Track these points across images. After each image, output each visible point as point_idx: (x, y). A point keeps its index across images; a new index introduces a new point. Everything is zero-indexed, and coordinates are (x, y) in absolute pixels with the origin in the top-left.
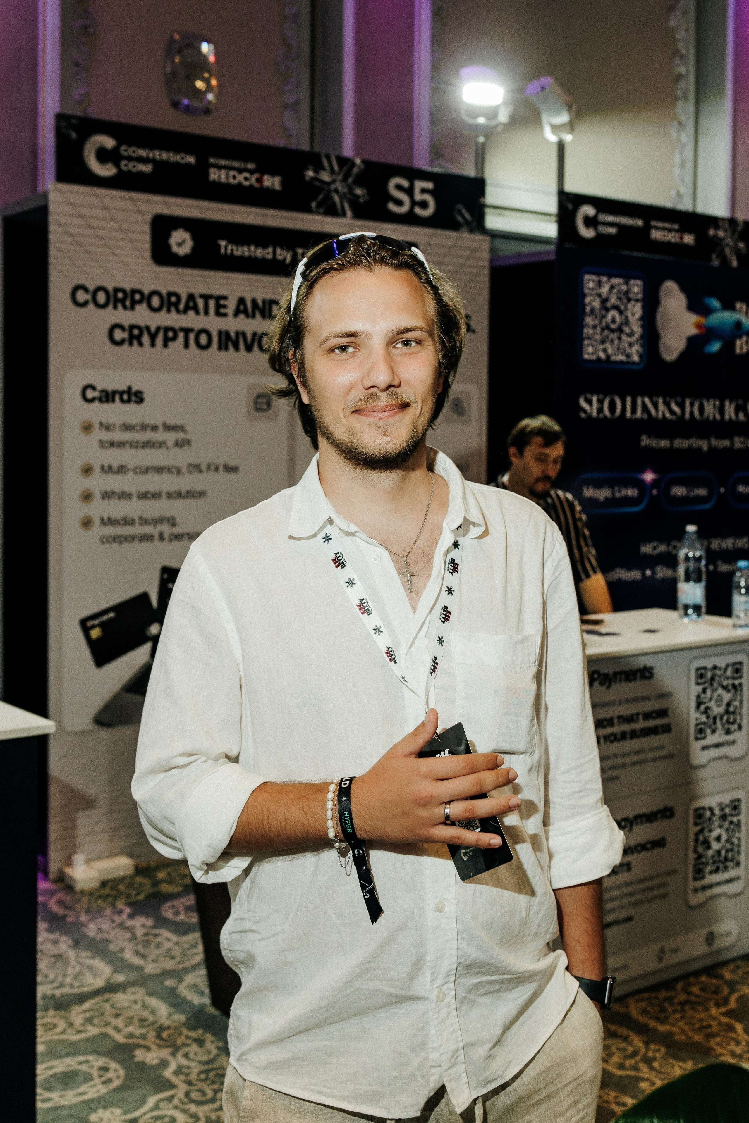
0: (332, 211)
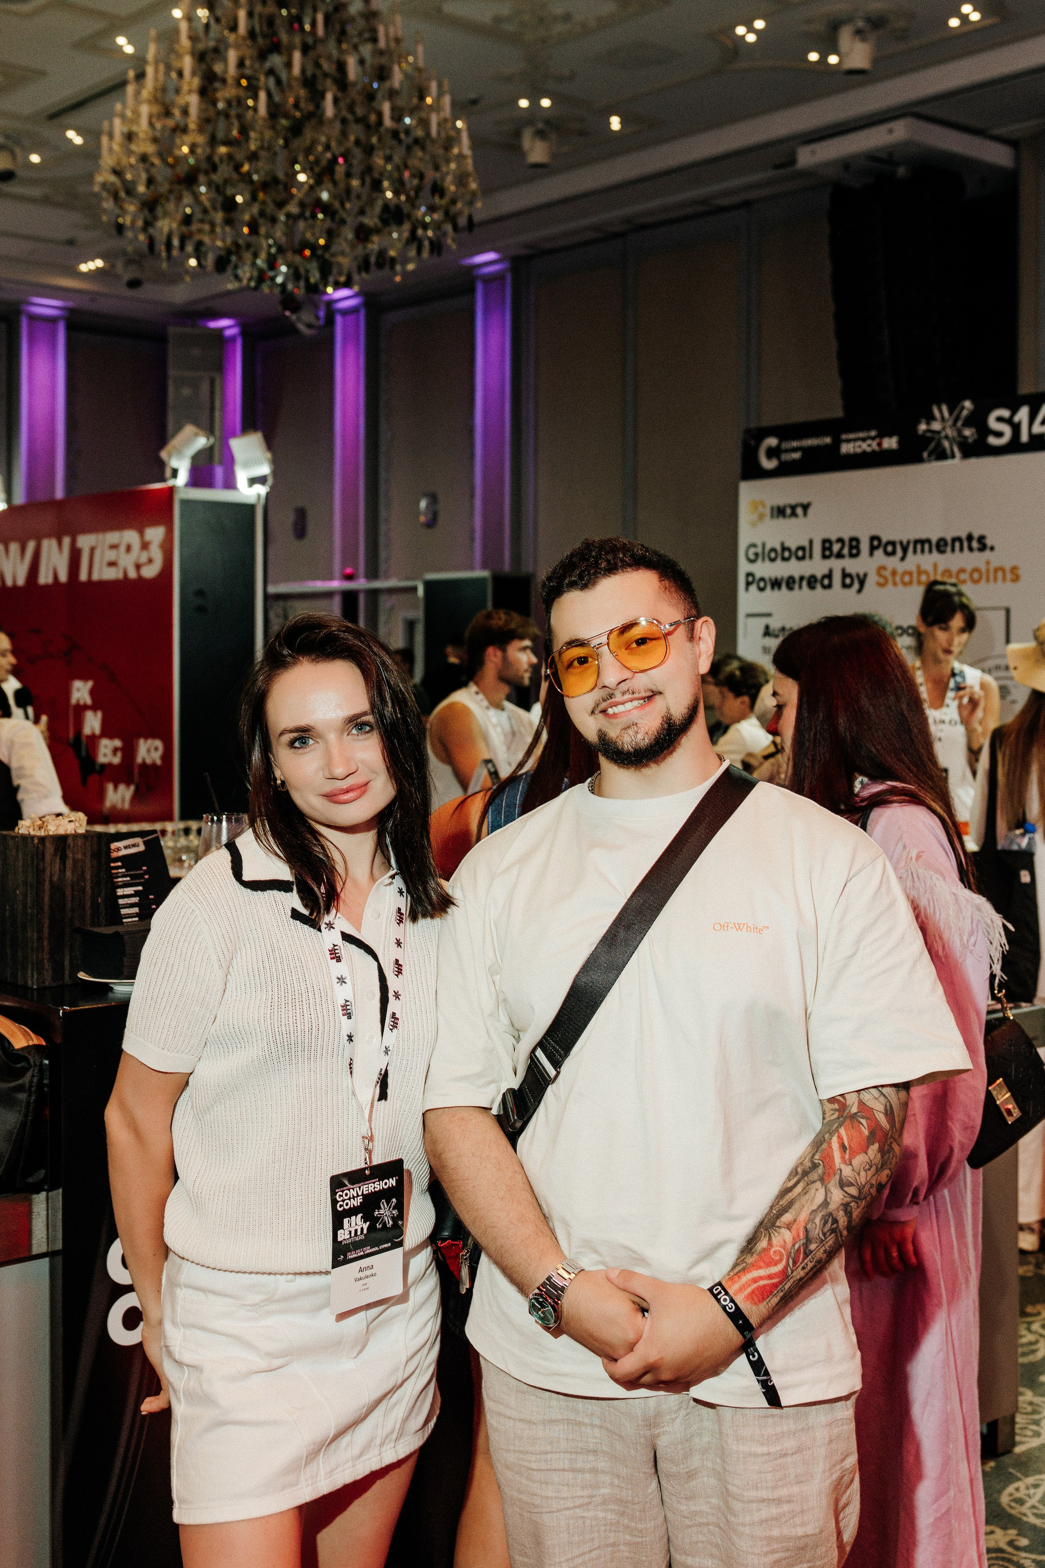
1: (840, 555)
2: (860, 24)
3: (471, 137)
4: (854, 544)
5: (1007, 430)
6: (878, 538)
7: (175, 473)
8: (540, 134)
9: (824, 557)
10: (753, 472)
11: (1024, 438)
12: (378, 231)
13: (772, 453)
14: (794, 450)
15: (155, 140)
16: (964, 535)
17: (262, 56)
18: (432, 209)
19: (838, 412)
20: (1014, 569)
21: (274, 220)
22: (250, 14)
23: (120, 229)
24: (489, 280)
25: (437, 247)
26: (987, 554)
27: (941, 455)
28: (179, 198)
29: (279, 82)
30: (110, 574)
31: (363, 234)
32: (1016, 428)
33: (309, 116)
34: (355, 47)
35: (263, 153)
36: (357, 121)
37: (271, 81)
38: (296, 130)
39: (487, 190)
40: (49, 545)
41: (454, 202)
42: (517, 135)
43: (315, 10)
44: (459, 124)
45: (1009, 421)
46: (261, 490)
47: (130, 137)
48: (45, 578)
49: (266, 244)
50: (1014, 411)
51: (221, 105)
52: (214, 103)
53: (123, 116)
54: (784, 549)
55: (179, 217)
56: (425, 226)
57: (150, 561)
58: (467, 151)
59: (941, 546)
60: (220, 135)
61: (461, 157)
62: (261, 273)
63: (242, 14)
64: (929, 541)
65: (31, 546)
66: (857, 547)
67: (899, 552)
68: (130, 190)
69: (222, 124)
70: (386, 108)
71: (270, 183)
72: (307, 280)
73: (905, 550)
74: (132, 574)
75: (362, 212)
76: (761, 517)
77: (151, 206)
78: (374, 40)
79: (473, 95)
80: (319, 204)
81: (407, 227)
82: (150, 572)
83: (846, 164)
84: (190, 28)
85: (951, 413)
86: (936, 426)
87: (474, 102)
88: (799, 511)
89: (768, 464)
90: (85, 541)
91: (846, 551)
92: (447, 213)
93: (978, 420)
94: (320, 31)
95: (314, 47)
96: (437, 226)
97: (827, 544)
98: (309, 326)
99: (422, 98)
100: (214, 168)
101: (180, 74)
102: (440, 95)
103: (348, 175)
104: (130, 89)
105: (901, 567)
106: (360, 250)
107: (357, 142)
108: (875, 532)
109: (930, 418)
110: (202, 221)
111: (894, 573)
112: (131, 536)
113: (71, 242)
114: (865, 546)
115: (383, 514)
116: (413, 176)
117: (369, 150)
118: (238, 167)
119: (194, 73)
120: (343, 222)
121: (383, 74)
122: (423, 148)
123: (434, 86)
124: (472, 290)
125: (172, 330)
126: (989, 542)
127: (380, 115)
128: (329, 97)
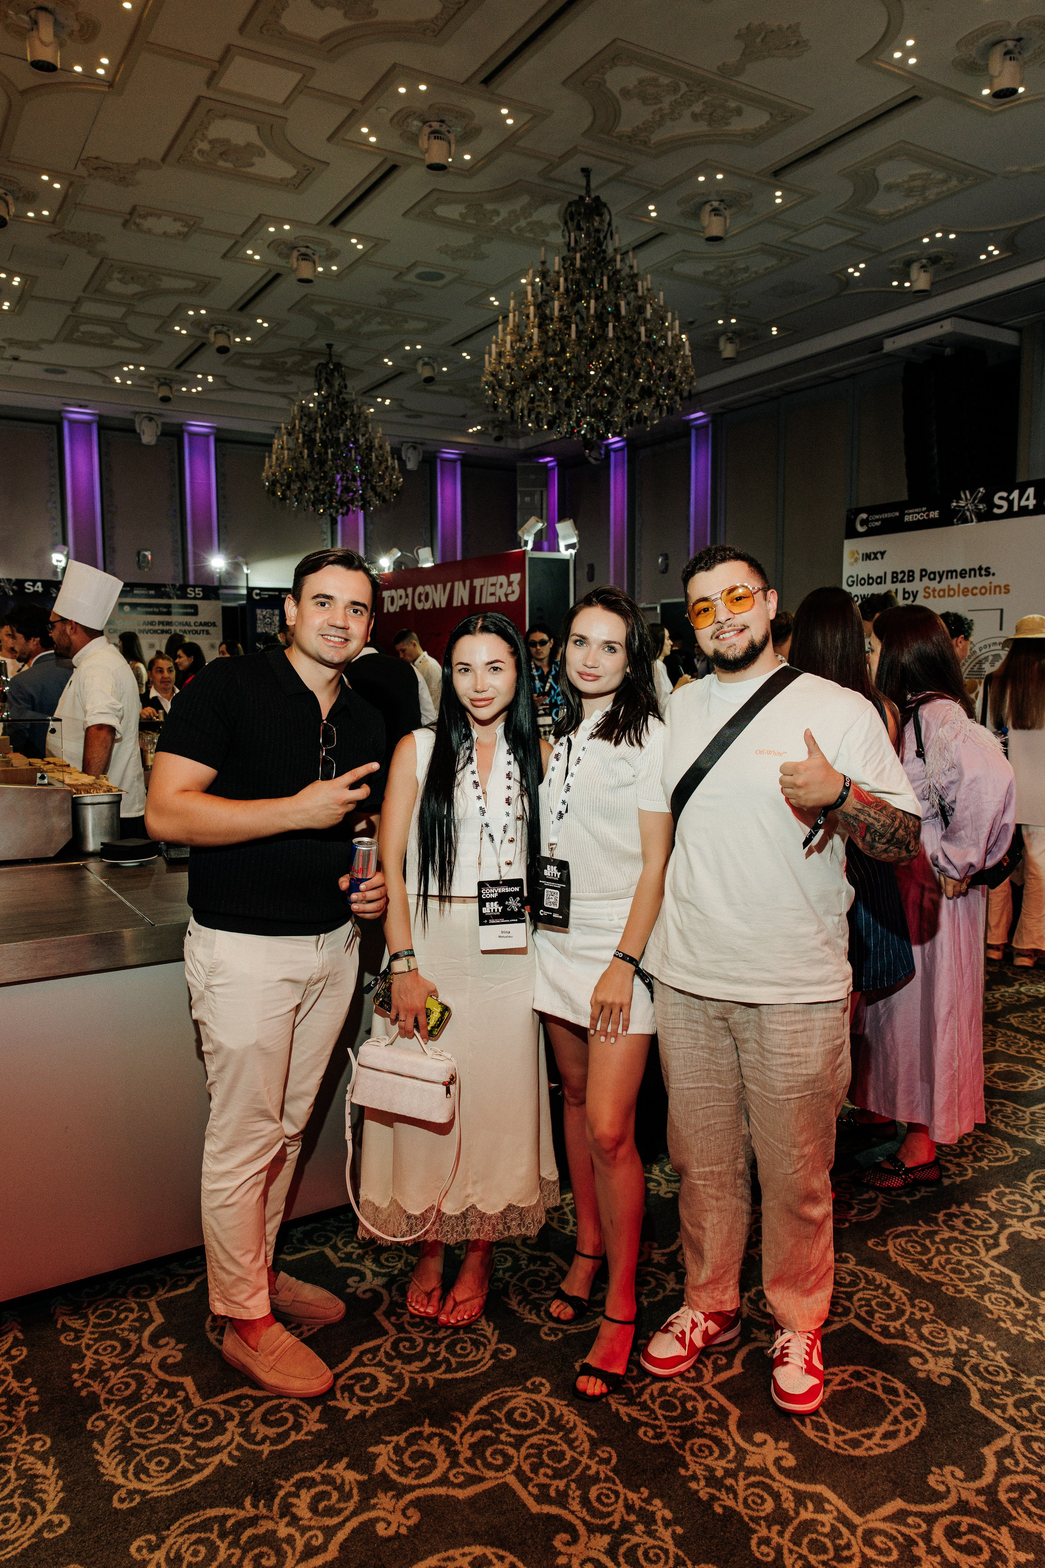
0: (170, 598)
1: (902, 581)
2: (924, 261)
3: (690, 344)
4: (911, 574)
5: (1005, 504)
6: (925, 570)
7: (526, 543)
8: (730, 340)
9: (893, 582)
10: (852, 533)
11: (1016, 508)
12: (637, 402)
13: (863, 523)
14: (877, 520)
15: (514, 356)
16: (977, 567)
17: (573, 303)
18: (668, 388)
19: (905, 497)
20: (1006, 586)
21: (579, 398)
22: (566, 280)
23: (496, 407)
24: (698, 428)
25: (671, 410)
26: (991, 577)
27: (965, 520)
28: (527, 388)
29: (582, 318)
30: (492, 600)
31: (629, 404)
32: (1011, 503)
33: (601, 336)
34: (625, 295)
35: (574, 360)
36: (626, 338)
37: (578, 317)
38: (593, 345)
39: (699, 375)
40: (458, 585)
41: (681, 383)
42: (716, 341)
43: (602, 275)
44: (683, 336)
45: (1006, 499)
46: (573, 551)
47: (500, 354)
48: (456, 603)
49: (575, 413)
50: (1010, 494)
51: (550, 334)
52: (546, 332)
53: (496, 343)
54: (869, 578)
55: (527, 399)
56: (664, 398)
57: (513, 592)
58: (688, 353)
59: (963, 574)
60: (550, 350)
61: (684, 357)
62: (573, 428)
63: (562, 280)
64: (956, 571)
65: (449, 585)
66: (913, 576)
67: (938, 578)
68: (501, 385)
69: (550, 343)
70: (643, 330)
71: (577, 378)
72: (598, 432)
73: (941, 577)
74: (503, 600)
75: (629, 392)
76: (856, 560)
77: (512, 394)
78: (636, 291)
79: (690, 319)
80: (605, 388)
81: (654, 398)
82: (513, 598)
83: (914, 348)
84: (533, 290)
85: (971, 496)
86: (962, 503)
87: (692, 323)
88: (879, 556)
89: (861, 529)
90: (478, 582)
91: (906, 578)
92: (676, 390)
93: (988, 499)
94: (605, 287)
95: (601, 297)
96: (671, 398)
97: (895, 575)
98: (596, 459)
99: (663, 323)
100: (547, 370)
101: (528, 317)
102: (673, 320)
103: (621, 370)
104: (500, 327)
105: (938, 587)
106: (627, 414)
107: (626, 351)
108: (923, 567)
109: (959, 499)
110: (540, 401)
111: (934, 590)
112: (503, 579)
113: (464, 416)
114: (917, 575)
115: (637, 567)
116: (657, 369)
117: (633, 356)
118: (560, 368)
119: (535, 316)
120: (618, 397)
121: (641, 310)
122: (663, 353)
123: (669, 315)
124: (689, 435)
125: (519, 464)
126: (992, 571)
127: (639, 334)
128: (611, 325)
